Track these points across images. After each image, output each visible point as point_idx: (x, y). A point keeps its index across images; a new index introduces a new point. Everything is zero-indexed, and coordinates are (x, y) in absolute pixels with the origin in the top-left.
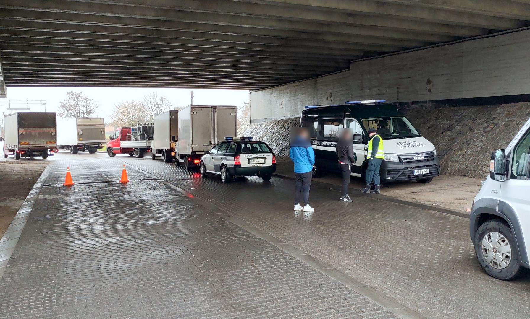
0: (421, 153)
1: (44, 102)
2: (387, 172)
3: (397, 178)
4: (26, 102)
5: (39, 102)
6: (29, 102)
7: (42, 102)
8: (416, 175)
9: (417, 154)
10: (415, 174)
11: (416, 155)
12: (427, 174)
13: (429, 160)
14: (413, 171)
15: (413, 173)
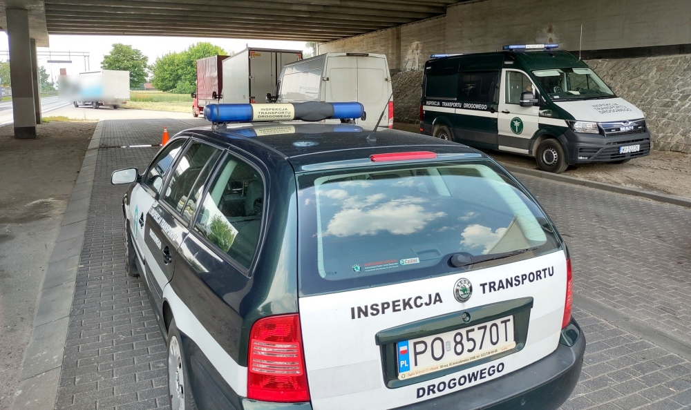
0: (630, 121)
1: (88, 54)
2: (580, 149)
3: (595, 158)
4: (68, 54)
5: (82, 54)
6: (71, 54)
7: (85, 54)
8: (623, 154)
9: (624, 122)
10: (621, 152)
11: (622, 123)
12: (637, 152)
13: (640, 131)
14: (619, 148)
15: (619, 151)
